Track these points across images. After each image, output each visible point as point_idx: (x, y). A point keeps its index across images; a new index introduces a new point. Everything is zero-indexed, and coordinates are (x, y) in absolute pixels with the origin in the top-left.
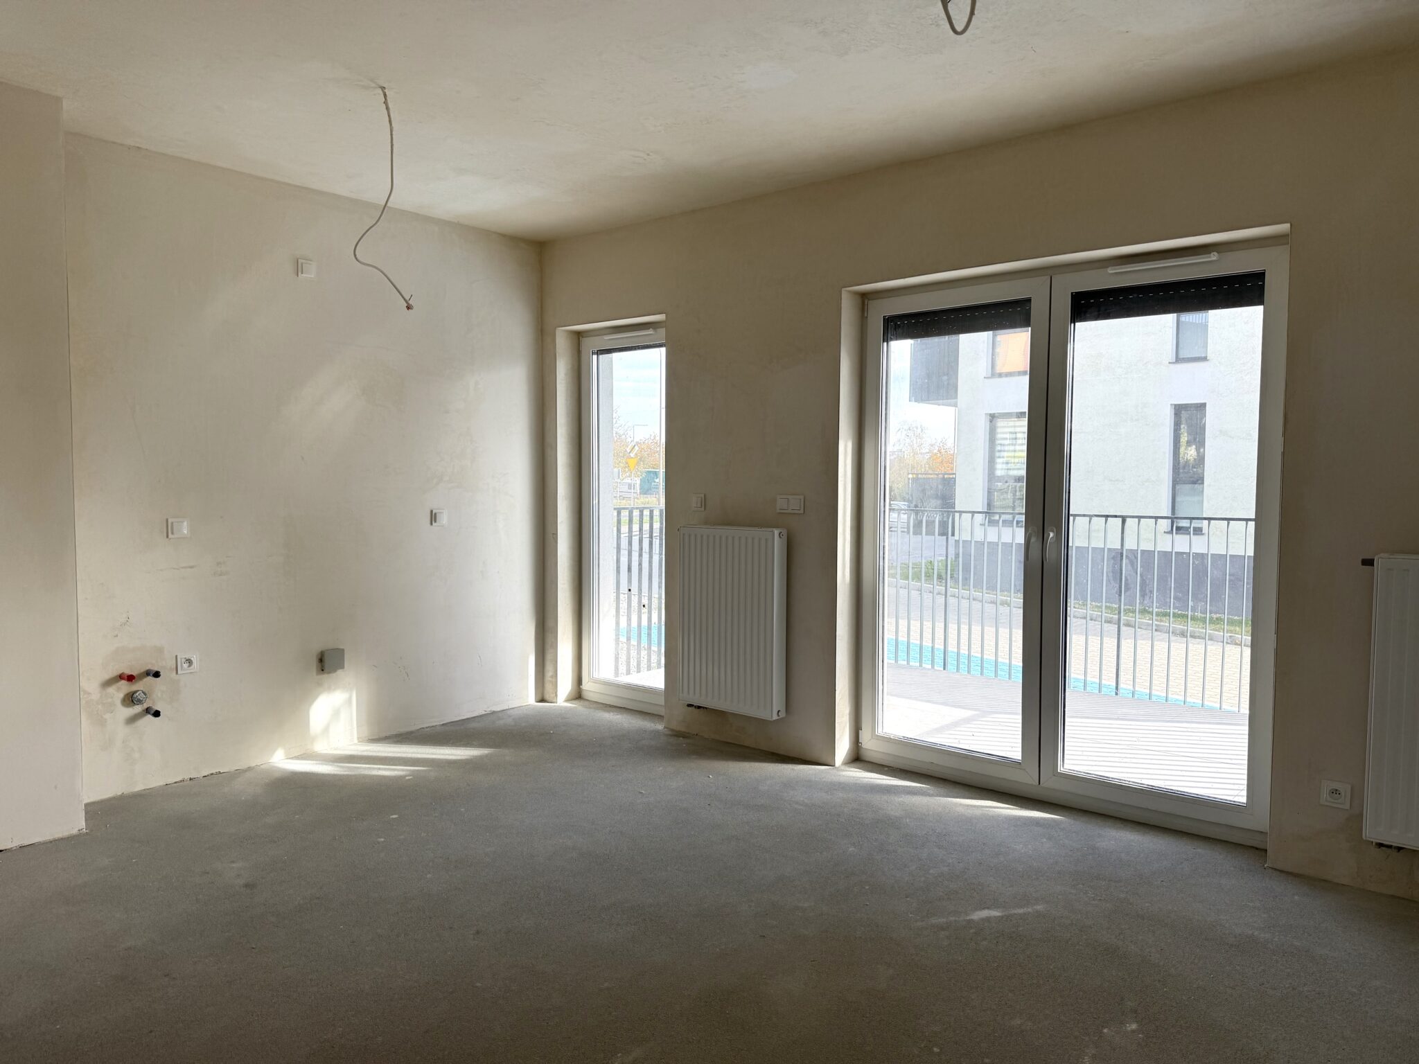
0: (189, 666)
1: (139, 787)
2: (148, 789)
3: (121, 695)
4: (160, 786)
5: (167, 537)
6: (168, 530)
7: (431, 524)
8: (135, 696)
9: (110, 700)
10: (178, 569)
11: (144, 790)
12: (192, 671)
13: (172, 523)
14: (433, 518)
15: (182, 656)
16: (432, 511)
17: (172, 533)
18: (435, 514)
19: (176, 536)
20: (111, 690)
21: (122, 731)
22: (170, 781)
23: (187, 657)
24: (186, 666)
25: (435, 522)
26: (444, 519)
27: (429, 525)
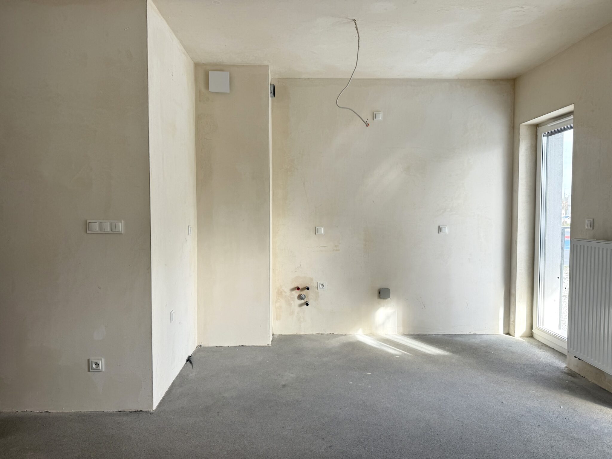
0: (323, 287)
1: (302, 333)
2: (305, 334)
3: (297, 295)
4: (310, 334)
5: (316, 234)
6: (316, 231)
7: (439, 233)
8: (301, 296)
9: (293, 296)
10: (319, 247)
11: (304, 334)
12: (324, 289)
13: (317, 229)
14: (440, 230)
15: (320, 282)
16: (439, 226)
17: (317, 233)
18: (441, 228)
19: (318, 234)
20: (294, 292)
21: (297, 309)
22: (314, 333)
23: (322, 283)
24: (321, 287)
25: (441, 232)
26: (446, 230)
27: (438, 233)
